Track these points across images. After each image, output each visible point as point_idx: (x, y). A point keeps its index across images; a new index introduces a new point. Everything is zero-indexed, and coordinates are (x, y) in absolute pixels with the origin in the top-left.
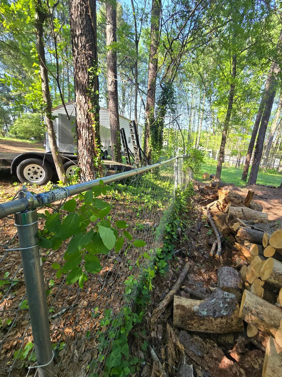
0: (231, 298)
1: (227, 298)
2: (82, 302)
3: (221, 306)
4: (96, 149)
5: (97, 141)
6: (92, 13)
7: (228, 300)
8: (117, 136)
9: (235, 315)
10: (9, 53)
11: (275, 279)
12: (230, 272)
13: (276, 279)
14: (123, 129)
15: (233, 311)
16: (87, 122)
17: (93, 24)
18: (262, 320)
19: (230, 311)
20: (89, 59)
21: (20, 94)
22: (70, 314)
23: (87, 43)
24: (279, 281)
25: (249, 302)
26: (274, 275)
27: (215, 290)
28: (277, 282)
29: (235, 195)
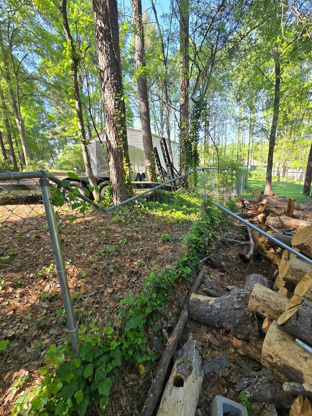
0: (246, 294)
1: (242, 294)
2: (108, 290)
3: (235, 300)
4: (125, 167)
5: (126, 160)
6: (115, 48)
7: (243, 295)
8: (151, 156)
9: (248, 309)
10: (54, 93)
11: (292, 275)
12: (257, 278)
13: (294, 275)
14: (156, 148)
15: (246, 305)
16: (116, 143)
17: (116, 57)
18: (268, 307)
19: (243, 304)
20: (115, 87)
21: (64, 128)
22: (98, 296)
23: (112, 74)
24: (296, 277)
25: (257, 292)
26: (291, 271)
27: (232, 288)
28: (294, 278)
29: (275, 206)
